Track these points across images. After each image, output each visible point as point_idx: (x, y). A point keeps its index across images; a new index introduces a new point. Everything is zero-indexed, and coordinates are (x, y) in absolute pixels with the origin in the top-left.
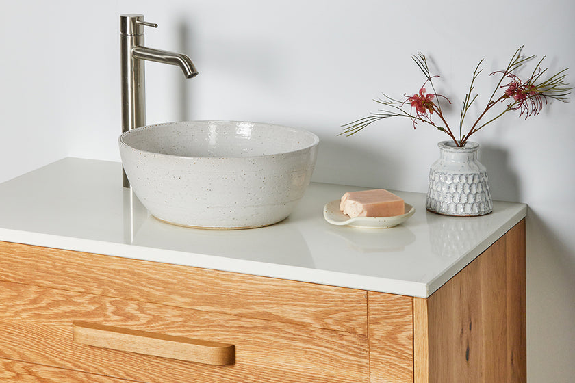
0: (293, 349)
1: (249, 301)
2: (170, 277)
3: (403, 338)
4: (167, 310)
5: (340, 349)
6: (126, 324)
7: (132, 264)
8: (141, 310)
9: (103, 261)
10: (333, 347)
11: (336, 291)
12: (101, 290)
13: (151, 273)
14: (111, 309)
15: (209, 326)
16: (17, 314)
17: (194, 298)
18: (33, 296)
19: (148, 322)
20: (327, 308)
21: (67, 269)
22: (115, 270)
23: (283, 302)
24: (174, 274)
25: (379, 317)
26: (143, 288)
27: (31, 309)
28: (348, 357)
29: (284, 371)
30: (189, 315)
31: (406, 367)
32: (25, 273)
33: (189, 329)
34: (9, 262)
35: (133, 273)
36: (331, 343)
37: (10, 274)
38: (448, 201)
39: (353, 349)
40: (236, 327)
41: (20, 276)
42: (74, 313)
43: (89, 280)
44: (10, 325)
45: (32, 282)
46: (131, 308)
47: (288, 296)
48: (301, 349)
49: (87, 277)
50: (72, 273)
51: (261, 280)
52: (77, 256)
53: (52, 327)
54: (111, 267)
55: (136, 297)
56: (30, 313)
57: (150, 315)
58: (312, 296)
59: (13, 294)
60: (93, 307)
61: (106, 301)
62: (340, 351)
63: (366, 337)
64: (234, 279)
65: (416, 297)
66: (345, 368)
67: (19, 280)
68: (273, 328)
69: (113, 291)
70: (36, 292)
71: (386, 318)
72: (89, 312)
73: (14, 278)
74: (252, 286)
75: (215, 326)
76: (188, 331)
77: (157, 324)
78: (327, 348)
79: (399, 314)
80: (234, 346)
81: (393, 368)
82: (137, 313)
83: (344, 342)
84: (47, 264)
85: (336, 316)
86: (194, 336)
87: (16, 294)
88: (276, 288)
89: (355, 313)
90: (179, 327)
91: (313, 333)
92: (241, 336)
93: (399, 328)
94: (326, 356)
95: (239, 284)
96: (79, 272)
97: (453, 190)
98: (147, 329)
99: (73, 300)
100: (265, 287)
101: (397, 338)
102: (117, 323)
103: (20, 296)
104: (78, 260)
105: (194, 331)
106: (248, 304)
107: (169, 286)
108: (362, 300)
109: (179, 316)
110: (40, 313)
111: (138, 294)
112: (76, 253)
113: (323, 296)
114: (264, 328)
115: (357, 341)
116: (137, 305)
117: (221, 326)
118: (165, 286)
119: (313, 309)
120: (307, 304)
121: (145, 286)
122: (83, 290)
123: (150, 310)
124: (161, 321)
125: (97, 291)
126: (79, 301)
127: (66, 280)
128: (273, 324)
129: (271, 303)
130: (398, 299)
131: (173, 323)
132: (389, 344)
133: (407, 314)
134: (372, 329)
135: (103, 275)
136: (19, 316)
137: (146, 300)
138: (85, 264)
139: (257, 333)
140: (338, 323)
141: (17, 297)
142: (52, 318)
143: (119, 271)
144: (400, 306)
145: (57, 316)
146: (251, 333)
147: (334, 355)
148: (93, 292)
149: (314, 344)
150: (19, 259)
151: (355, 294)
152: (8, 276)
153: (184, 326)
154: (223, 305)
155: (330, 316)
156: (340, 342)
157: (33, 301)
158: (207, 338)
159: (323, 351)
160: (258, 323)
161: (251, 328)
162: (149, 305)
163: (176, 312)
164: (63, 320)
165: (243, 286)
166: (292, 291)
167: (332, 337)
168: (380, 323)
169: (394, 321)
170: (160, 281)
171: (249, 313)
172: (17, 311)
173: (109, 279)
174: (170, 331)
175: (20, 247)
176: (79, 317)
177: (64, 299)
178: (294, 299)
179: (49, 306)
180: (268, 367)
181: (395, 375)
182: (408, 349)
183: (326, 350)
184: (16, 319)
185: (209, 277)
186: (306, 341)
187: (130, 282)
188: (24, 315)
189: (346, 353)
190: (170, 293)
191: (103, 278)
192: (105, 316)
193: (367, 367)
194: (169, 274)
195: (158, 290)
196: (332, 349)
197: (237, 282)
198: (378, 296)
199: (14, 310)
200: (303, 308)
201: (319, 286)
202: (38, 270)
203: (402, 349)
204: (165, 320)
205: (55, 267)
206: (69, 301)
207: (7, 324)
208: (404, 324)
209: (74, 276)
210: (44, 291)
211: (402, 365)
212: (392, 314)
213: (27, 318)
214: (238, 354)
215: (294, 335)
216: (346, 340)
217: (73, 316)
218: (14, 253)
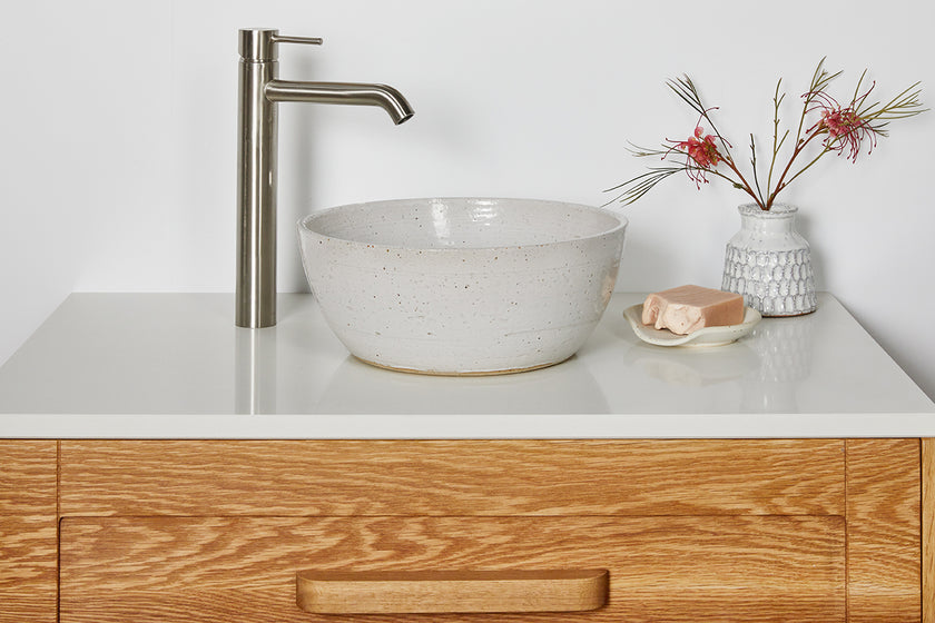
0: (714, 559)
1: (638, 486)
2: (491, 464)
3: (905, 510)
4: (480, 525)
5: (794, 546)
6: (402, 562)
7: (416, 450)
8: (430, 533)
9: (357, 451)
10: (781, 544)
11: (792, 447)
12: (354, 505)
13: (453, 461)
14: (370, 538)
15: (560, 543)
16: (173, 577)
17: (535, 496)
18: (210, 537)
19: (444, 553)
20: (777, 479)
21: (284, 476)
22: (383, 465)
23: (698, 480)
24: (498, 457)
25: (865, 480)
26: (437, 491)
27: (203, 564)
28: (809, 557)
29: (697, 602)
30: (523, 528)
31: (909, 558)
32: (197, 494)
33: (523, 553)
34: (162, 479)
35: (420, 466)
36: (780, 538)
37: (164, 502)
38: (773, 292)
39: (817, 542)
40: (611, 537)
41: (184, 501)
42: (294, 558)
43: (329, 490)
44: (159, 601)
45: (211, 510)
46: (410, 532)
47: (710, 467)
48: (727, 556)
49: (324, 485)
50: (292, 482)
51: (661, 446)
52: (306, 449)
53: (247, 590)
54: (375, 460)
55: (422, 510)
56: (202, 571)
57: (446, 538)
58: (752, 461)
59: (163, 539)
60: (333, 541)
61: (360, 525)
62: (795, 550)
63: (840, 520)
64: (613, 451)
65: (926, 439)
66: (802, 578)
67: (185, 510)
68: (677, 529)
69: (379, 505)
70: (215, 529)
71: (875, 481)
72: (324, 550)
73: (171, 508)
74: (645, 458)
75: (571, 541)
76: (522, 557)
77: (461, 554)
78: (773, 547)
79: (899, 470)
80: (608, 572)
81: (888, 563)
82: (423, 540)
83: (803, 534)
84: (244, 470)
85: (793, 490)
86: (532, 564)
87: (171, 539)
88: (688, 456)
89: (824, 479)
90: (505, 553)
91: (749, 526)
92: (621, 552)
93: (897, 495)
94: (770, 562)
95: (619, 458)
96: (309, 479)
97: (778, 276)
98: (441, 566)
99: (294, 532)
100: (668, 457)
101: (894, 512)
102: (380, 564)
103: (180, 541)
104: (309, 456)
105: (531, 556)
106: (638, 491)
107: (489, 480)
108: (837, 456)
109: (504, 533)
110: (223, 567)
111: (427, 504)
112: (304, 444)
113: (770, 458)
114: (662, 531)
115: (826, 529)
116: (423, 523)
117: (583, 538)
118: (481, 481)
119: (754, 485)
120: (743, 476)
121: (443, 487)
122: (316, 511)
123: (447, 530)
124: (470, 546)
125: (345, 508)
126: (306, 533)
127: (281, 497)
128: (680, 521)
129: (678, 485)
130: (896, 445)
131: (492, 547)
132: (883, 524)
133: (911, 469)
134: (853, 502)
135: (358, 479)
136: (178, 579)
137: (442, 513)
138: (323, 461)
139: (650, 542)
140: (794, 501)
141: (174, 545)
142: (249, 573)
143: (391, 466)
144: (900, 457)
145: (260, 567)
146: (638, 543)
147: (785, 559)
148: (336, 512)
149: (750, 545)
150: (186, 469)
151: (825, 447)
152: (158, 506)
153: (513, 550)
154: (591, 501)
155: (783, 492)
156: (795, 533)
157: (208, 548)
158: (558, 565)
159: (765, 555)
160: (651, 523)
161: (638, 534)
162: (448, 522)
163: (499, 527)
164: (272, 574)
165: (630, 461)
166: (716, 457)
167: (780, 527)
168: (865, 491)
169: (891, 483)
170: (471, 473)
171: (638, 508)
172: (173, 572)
173: (369, 484)
174: (485, 564)
175: (186, 447)
176: (307, 563)
177: (275, 534)
178: (720, 472)
179: (242, 552)
180: (666, 598)
181: (891, 575)
182: (913, 527)
183: (772, 551)
184: (174, 585)
185: (565, 453)
186: (736, 542)
187: (412, 484)
188: (189, 577)
189: (805, 552)
190: (489, 494)
191: (359, 483)
192: (359, 553)
193: (840, 569)
194: (488, 458)
195: (466, 491)
196: (781, 548)
197: (618, 455)
198: (865, 445)
199: (169, 568)
200: (735, 485)
201: (764, 443)
202: (223, 486)
203: (901, 529)
204: (477, 544)
205: (258, 475)
206: (284, 536)
207: (153, 599)
208: (907, 485)
209: (299, 486)
210: (232, 525)
211: (904, 557)
212: (887, 473)
213: (195, 582)
214: (614, 585)
215: (715, 534)
216: (806, 529)
217: (292, 564)
218: (172, 458)
